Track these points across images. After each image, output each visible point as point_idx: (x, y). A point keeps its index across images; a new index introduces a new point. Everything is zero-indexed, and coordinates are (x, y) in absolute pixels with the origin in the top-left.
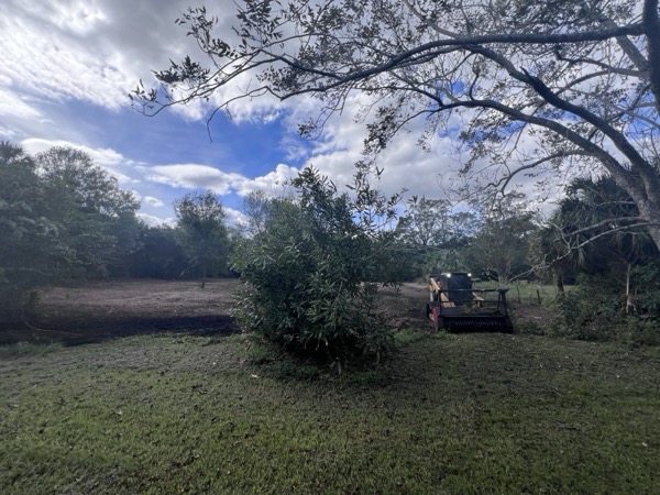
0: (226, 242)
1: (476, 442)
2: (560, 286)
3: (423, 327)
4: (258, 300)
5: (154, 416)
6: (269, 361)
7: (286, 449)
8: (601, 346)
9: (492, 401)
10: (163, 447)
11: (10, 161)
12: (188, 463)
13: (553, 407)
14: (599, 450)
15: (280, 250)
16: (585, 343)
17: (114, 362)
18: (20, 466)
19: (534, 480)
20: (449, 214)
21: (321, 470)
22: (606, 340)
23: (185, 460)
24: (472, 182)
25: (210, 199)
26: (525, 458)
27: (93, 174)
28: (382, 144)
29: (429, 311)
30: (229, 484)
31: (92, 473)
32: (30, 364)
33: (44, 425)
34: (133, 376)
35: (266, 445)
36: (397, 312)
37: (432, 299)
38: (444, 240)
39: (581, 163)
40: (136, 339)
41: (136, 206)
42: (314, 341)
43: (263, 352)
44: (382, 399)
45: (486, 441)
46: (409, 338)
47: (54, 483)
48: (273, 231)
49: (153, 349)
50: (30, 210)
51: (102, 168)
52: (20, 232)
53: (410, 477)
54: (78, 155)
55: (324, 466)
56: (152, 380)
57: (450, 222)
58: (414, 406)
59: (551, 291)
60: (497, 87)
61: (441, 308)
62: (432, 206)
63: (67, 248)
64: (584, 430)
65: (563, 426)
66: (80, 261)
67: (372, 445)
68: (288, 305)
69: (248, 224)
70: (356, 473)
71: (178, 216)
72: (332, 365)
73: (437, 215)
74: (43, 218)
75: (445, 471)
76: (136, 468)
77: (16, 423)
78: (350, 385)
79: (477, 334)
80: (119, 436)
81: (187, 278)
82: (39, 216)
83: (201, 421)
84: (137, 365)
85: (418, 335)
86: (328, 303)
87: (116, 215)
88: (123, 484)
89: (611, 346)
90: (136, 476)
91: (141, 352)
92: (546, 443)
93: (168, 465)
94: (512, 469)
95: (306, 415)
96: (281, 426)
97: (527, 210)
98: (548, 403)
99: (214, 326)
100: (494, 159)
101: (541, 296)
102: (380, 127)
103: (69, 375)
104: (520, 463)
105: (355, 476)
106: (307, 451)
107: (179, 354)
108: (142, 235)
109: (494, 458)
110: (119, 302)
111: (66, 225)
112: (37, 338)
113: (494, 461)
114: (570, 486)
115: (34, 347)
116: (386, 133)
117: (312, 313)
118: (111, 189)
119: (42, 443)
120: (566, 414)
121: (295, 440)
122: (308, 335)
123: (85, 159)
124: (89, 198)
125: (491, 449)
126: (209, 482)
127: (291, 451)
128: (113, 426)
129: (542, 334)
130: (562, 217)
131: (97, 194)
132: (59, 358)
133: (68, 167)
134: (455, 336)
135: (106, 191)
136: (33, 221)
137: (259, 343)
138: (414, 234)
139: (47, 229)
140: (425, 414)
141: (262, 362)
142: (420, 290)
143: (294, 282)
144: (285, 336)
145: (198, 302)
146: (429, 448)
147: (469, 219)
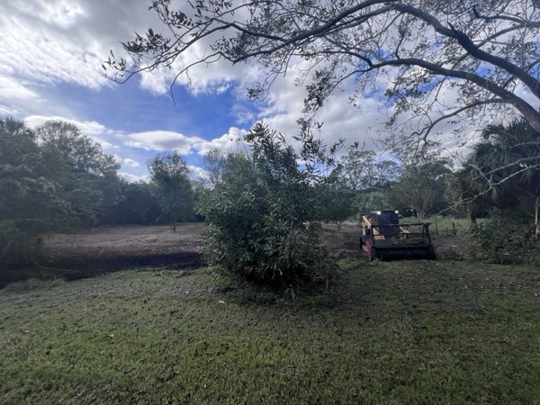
0: (191, 193)
1: (418, 355)
2: (473, 219)
3: (358, 257)
4: (220, 238)
5: (139, 338)
6: (232, 289)
7: (253, 365)
8: (517, 268)
9: (427, 319)
10: (149, 365)
11: (14, 133)
12: (170, 378)
13: (482, 323)
14: (530, 361)
15: (237, 196)
16: (500, 266)
17: (105, 293)
18: (31, 383)
19: (476, 390)
20: (374, 163)
21: (285, 383)
22: (520, 263)
23: (167, 375)
24: (397, 133)
25: (176, 158)
26: (465, 369)
27: (81, 141)
28: (320, 103)
29: (362, 243)
30: (207, 397)
31: (90, 388)
32: (38, 296)
33: (50, 348)
34: (122, 304)
35: (235, 362)
36: (334, 245)
37: (364, 233)
38: (370, 185)
39: (493, 112)
40: (122, 273)
41: (118, 167)
42: (270, 272)
43: (227, 281)
44: (331, 319)
45: (428, 355)
46: (348, 266)
47: (59, 398)
48: (231, 181)
49: (137, 282)
50: (31, 171)
51: (88, 137)
52: (24, 191)
53: (363, 388)
54: (68, 127)
55: (286, 379)
56: (137, 307)
57: (375, 169)
58: (360, 325)
59: (465, 224)
60: (418, 48)
61: (374, 241)
62: (359, 157)
63: (63, 202)
64: (513, 342)
65: (493, 339)
66: (75, 212)
67: (327, 360)
68: (247, 243)
69: (208, 178)
70: (315, 385)
71: (151, 173)
72: (286, 291)
73: (364, 164)
74: (42, 178)
75: (394, 382)
76: (126, 383)
77: (27, 346)
78: (302, 307)
79: (406, 261)
80: (111, 356)
81: (161, 223)
82: (40, 176)
83: (180, 341)
84: (125, 295)
85: (355, 263)
86: (283, 239)
87: (101, 175)
88: (116, 397)
89: (525, 269)
90: (127, 390)
91: (127, 284)
92: (481, 356)
93: (153, 380)
94: (454, 379)
95: (267, 335)
96: (247, 344)
97: (441, 156)
98: (477, 319)
99: (186, 261)
100: (415, 112)
101: (456, 228)
102: (318, 87)
103: (70, 305)
104: (460, 374)
105: (315, 388)
106: (271, 366)
107: (158, 285)
108: (123, 189)
109: (436, 369)
110: (109, 244)
111: (61, 183)
112: (45, 275)
113: (436, 373)
114: (509, 394)
115: (41, 283)
116: (323, 93)
117: (268, 248)
118: (96, 153)
119: (48, 363)
120: (495, 328)
121: (260, 356)
122: (266, 266)
123: (74, 129)
124: (79, 161)
125: (432, 362)
126: (189, 395)
127: (257, 366)
128: (107, 347)
129: (462, 260)
130: (477, 160)
131: (85, 157)
132: (61, 291)
133: (61, 137)
134: (386, 263)
135: (92, 155)
136: (34, 181)
137: (223, 274)
138: (345, 180)
139: (46, 187)
140: (370, 332)
141: (227, 290)
142: (352, 227)
143: (251, 222)
144: (246, 268)
145: (172, 242)
146: (377, 361)
147: (391, 167)
